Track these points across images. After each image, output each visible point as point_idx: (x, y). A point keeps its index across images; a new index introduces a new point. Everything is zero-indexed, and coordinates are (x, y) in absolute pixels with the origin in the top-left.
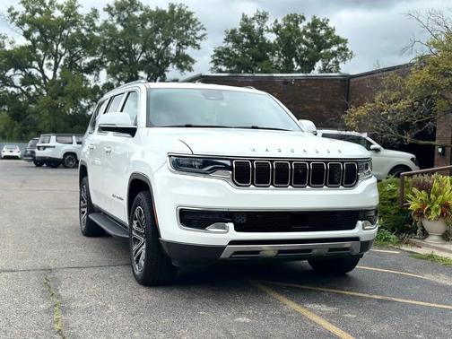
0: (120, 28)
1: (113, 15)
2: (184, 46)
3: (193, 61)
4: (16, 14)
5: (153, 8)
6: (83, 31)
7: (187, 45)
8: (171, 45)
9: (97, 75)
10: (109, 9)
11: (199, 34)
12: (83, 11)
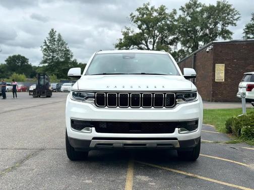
0: (189, 18)
1: (184, 12)
2: (226, 25)
3: (231, 33)
4: (134, 16)
5: (208, 5)
6: (168, 22)
7: (228, 24)
8: (218, 25)
9: (176, 46)
10: (182, 9)
11: (236, 17)
12: (168, 11)
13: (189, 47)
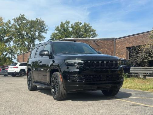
0: (18, 27)
1: (16, 22)
2: (41, 33)
6: (5, 28)
8: (36, 32)
9: (10, 43)
10: (14, 20)
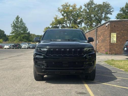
13: (88, 26)
